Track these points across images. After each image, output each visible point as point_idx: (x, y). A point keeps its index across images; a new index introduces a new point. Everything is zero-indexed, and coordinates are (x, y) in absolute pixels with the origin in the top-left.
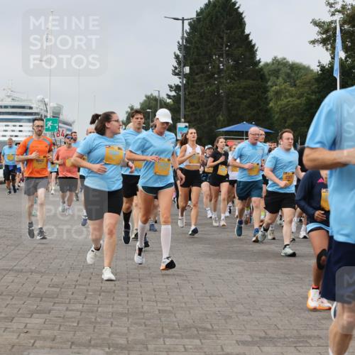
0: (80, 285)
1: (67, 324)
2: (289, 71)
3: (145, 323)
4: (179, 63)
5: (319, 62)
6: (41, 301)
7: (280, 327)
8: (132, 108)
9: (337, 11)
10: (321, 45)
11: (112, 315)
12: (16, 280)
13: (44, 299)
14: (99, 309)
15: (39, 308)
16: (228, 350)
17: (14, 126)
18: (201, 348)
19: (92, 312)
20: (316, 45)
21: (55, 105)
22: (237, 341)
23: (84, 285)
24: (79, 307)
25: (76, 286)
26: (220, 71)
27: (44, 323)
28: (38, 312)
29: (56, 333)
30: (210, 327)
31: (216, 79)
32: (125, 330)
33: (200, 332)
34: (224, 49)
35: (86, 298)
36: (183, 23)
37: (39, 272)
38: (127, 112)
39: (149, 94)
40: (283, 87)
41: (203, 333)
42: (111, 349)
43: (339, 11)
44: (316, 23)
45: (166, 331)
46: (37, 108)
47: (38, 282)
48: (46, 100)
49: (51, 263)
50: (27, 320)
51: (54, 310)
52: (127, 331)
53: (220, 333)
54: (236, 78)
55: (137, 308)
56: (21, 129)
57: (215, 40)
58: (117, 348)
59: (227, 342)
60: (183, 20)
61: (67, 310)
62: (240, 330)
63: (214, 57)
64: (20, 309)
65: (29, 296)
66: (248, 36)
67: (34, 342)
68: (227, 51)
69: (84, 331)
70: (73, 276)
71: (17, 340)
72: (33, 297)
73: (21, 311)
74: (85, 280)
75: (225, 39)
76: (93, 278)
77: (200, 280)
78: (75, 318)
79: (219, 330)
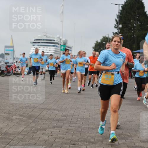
0: (75, 116)
1: (69, 132)
4: (117, 23)
6: (58, 122)
8: (97, 42)
11: (88, 129)
12: (48, 113)
13: (59, 121)
14: (83, 126)
15: (57, 125)
16: (137, 144)
17: (47, 48)
18: (126, 144)
19: (80, 127)
21: (65, 40)
22: (140, 141)
23: (76, 116)
24: (75, 125)
25: (73, 116)
26: (134, 27)
27: (60, 131)
28: (57, 127)
29: (64, 136)
30: (129, 134)
31: (132, 30)
32: (94, 135)
33: (125, 137)
34: (136, 18)
35: (77, 121)
36: (119, 6)
37: (57, 110)
38: (95, 43)
39: (104, 36)
41: (127, 137)
42: (88, 143)
46: (57, 41)
47: (57, 114)
48: (61, 37)
49: (62, 106)
50: (52, 130)
51: (64, 126)
52: (94, 136)
54: (141, 30)
56: (50, 49)
57: (132, 14)
58: (90, 143)
59: (136, 141)
60: (119, 5)
61: (69, 126)
63: (132, 21)
64: (49, 125)
65: (53, 120)
66: (146, 12)
67: (55, 139)
68: (137, 18)
69: (76, 135)
70: (72, 112)
71: (48, 139)
72: (55, 120)
73: (50, 126)
74: (77, 114)
75: (136, 13)
76: (80, 113)
77: (125, 115)
78: (72, 129)
79: (133, 136)
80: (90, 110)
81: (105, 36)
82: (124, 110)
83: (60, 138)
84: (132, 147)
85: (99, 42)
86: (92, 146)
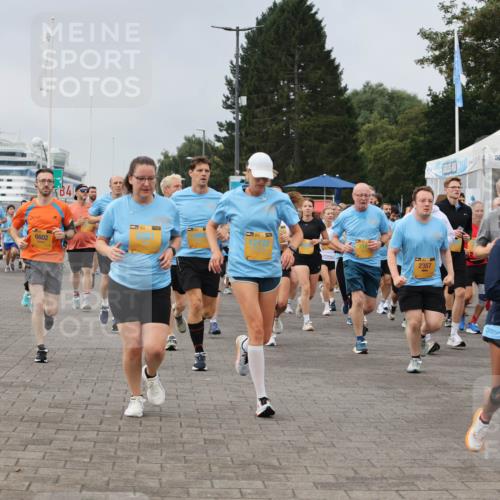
0: (94, 404)
1: (76, 459)
2: (388, 102)
3: (184, 457)
4: (232, 91)
5: (430, 90)
6: (38, 426)
7: (375, 464)
8: (166, 156)
9: (454, 17)
10: (433, 65)
11: (139, 447)
12: (4, 398)
13: (42, 424)
14: (121, 439)
15: (35, 437)
16: (303, 495)
17: (1, 180)
18: (264, 493)
19: (111, 442)
20: (425, 65)
21: (58, 151)
22: (314, 483)
23: (99, 405)
24: (93, 435)
25: (87, 405)
26: (290, 103)
27: (44, 458)
28: (34, 442)
29: (59, 472)
30: (276, 463)
31: (284, 114)
32: (157, 468)
33: (263, 471)
34: (296, 71)
35: (101, 423)
36: (238, 35)
37: (35, 387)
38: (158, 161)
39: (190, 135)
40: (379, 124)
41: (270, 471)
42: (138, 494)
43: (458, 18)
44: (425, 35)
45: (215, 469)
46: (32, 155)
47: (34, 401)
48: (46, 144)
49: (53, 373)
50: (20, 454)
51: (56, 439)
52: (159, 470)
53: (291, 472)
54: (313, 112)
55: (173, 436)
56: (9, 184)
57: (283, 59)
58: (146, 493)
59: (300, 484)
60: (238, 30)
61: (75, 440)
62: (320, 468)
63: (282, 83)
64: (9, 438)
65: (21, 420)
66: (330, 52)
67: (29, 485)
68: (301, 73)
69: (99, 469)
70: (85, 391)
71: (5, 483)
72: (27, 421)
73: (11, 440)
74: (101, 398)
75: (297, 57)
76: (111, 395)
78: (86, 451)
79: (290, 468)
83: (44, 480)
85: (174, 158)
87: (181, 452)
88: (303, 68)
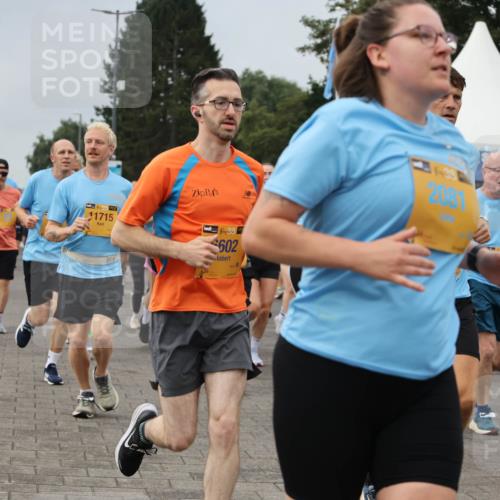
2: (267, 90)
3: (59, 445)
5: (310, 78)
7: (252, 455)
8: (42, 139)
9: (337, 5)
10: (314, 53)
11: (13, 434)
16: (179, 486)
18: (141, 483)
20: (307, 53)
22: (191, 473)
26: (168, 88)
31: (161, 99)
32: (31, 455)
34: (174, 56)
38: (35, 144)
39: (66, 119)
40: (257, 112)
42: (13, 482)
43: (342, 6)
44: (308, 23)
45: (90, 457)
52: (34, 456)
53: (166, 461)
55: (48, 424)
57: (163, 44)
58: (20, 480)
59: (176, 474)
60: (118, 13)
62: (196, 458)
63: (160, 68)
66: (209, 38)
68: (179, 59)
75: (176, 43)
77: (138, 385)
79: (165, 458)
80: (18, 369)
81: (70, 120)
82: (132, 369)
84: (164, 494)
85: (49, 141)
86: (26, 490)
87: (56, 439)
88: (182, 53)
